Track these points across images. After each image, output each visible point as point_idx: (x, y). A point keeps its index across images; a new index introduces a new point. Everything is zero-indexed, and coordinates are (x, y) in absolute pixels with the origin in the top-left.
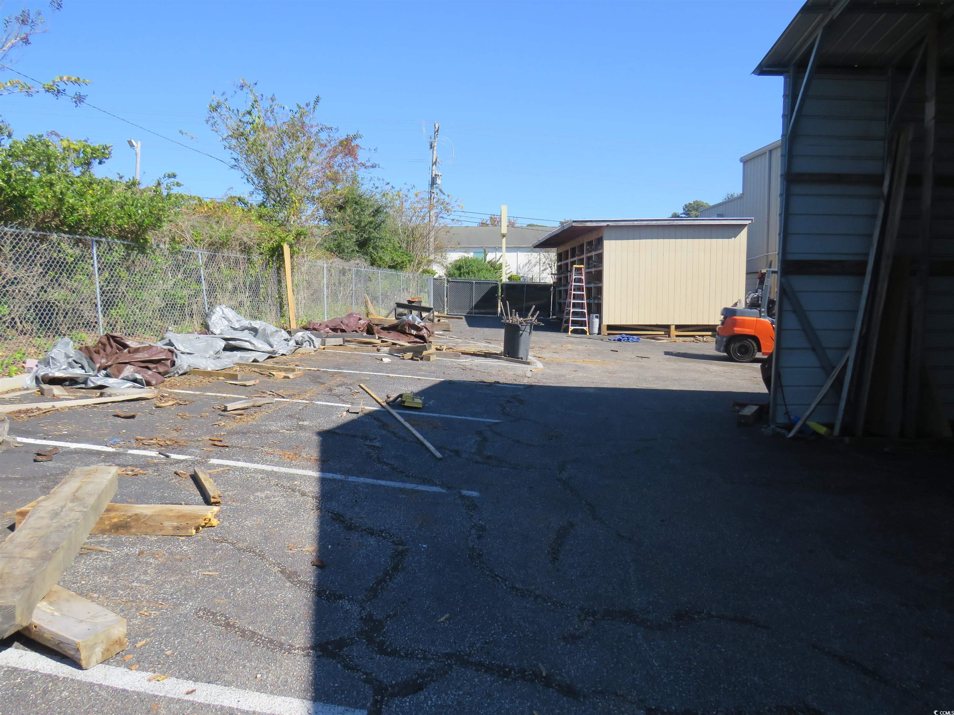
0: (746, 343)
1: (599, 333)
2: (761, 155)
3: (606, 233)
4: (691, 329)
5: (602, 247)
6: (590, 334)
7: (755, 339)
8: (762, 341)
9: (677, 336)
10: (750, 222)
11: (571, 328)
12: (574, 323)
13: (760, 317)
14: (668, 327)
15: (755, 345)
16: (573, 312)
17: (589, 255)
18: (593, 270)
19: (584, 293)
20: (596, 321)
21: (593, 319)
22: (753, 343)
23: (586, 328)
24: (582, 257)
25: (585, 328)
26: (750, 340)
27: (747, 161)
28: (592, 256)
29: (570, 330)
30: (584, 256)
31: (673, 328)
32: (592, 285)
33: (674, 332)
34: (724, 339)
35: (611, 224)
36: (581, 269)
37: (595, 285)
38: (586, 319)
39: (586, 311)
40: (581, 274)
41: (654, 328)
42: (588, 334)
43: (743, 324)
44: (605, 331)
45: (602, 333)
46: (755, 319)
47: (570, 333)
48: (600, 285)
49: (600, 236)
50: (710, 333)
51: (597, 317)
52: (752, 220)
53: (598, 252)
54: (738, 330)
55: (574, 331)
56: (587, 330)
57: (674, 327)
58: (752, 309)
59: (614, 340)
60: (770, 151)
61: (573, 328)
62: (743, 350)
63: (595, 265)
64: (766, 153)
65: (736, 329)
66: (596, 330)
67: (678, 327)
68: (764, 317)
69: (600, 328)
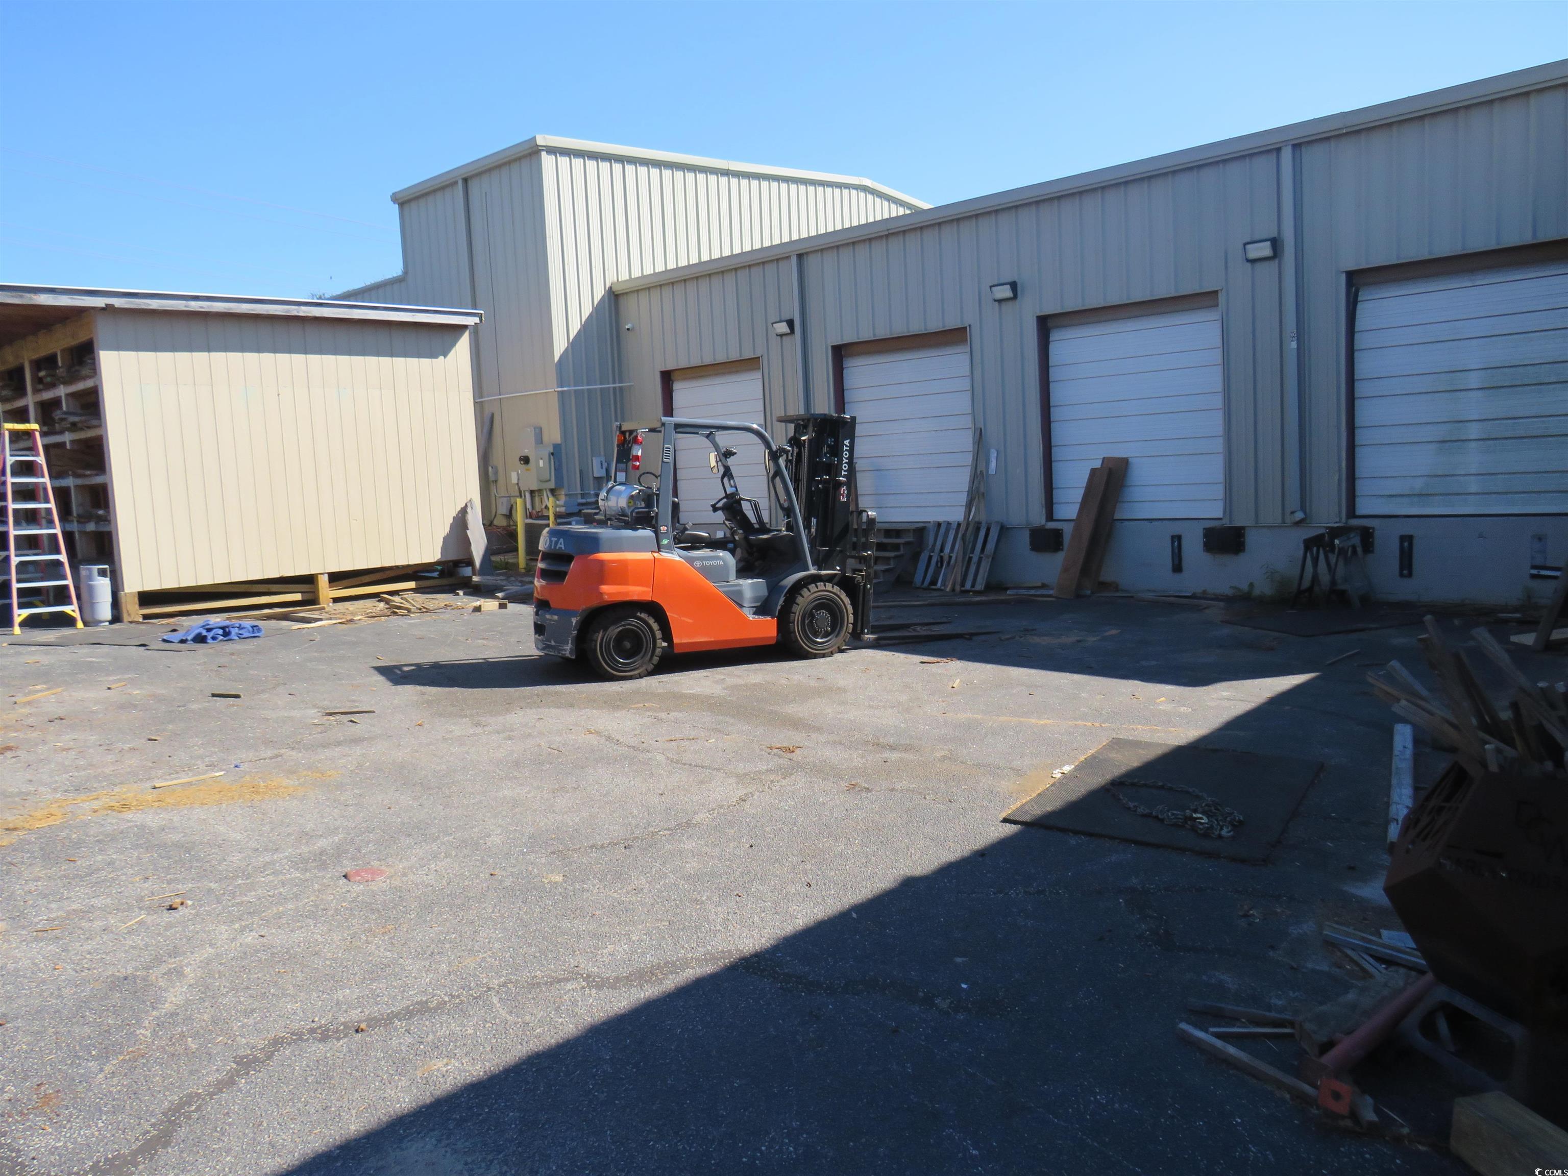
0: (632, 623)
1: (116, 618)
2: (443, 188)
3: (102, 330)
4: (367, 579)
5: (94, 370)
6: (86, 624)
7: (655, 610)
8: (672, 615)
9: (336, 600)
10: (477, 320)
11: (19, 615)
12: (29, 597)
13: (659, 548)
14: (309, 580)
15: (655, 626)
16: (21, 565)
17: (47, 395)
18: (67, 438)
19: (52, 505)
20: (103, 585)
21: (90, 578)
22: (651, 621)
23: (71, 610)
24: (20, 403)
25: (67, 609)
26: (643, 615)
27: (409, 201)
28: (56, 402)
29: (17, 620)
30: (30, 401)
31: (323, 581)
32: (69, 482)
33: (326, 592)
34: (574, 621)
35: (118, 302)
36: (29, 434)
37: (79, 482)
38: (69, 582)
39: (63, 557)
40: (32, 449)
41: (274, 588)
42: (80, 624)
43: (622, 573)
44: (133, 610)
45: (126, 618)
46: (647, 556)
47: (17, 630)
48: (99, 480)
49: (83, 338)
50: (412, 585)
51: (102, 573)
52: (480, 316)
53: (80, 386)
54: (611, 591)
55: (31, 623)
56: (77, 615)
57: (326, 577)
58: (636, 529)
59: (183, 641)
60: (466, 180)
61: (26, 613)
62: (627, 645)
63: (74, 424)
64: (456, 183)
65: (605, 588)
66: (105, 611)
67: (336, 578)
68: (669, 548)
69: (116, 604)
